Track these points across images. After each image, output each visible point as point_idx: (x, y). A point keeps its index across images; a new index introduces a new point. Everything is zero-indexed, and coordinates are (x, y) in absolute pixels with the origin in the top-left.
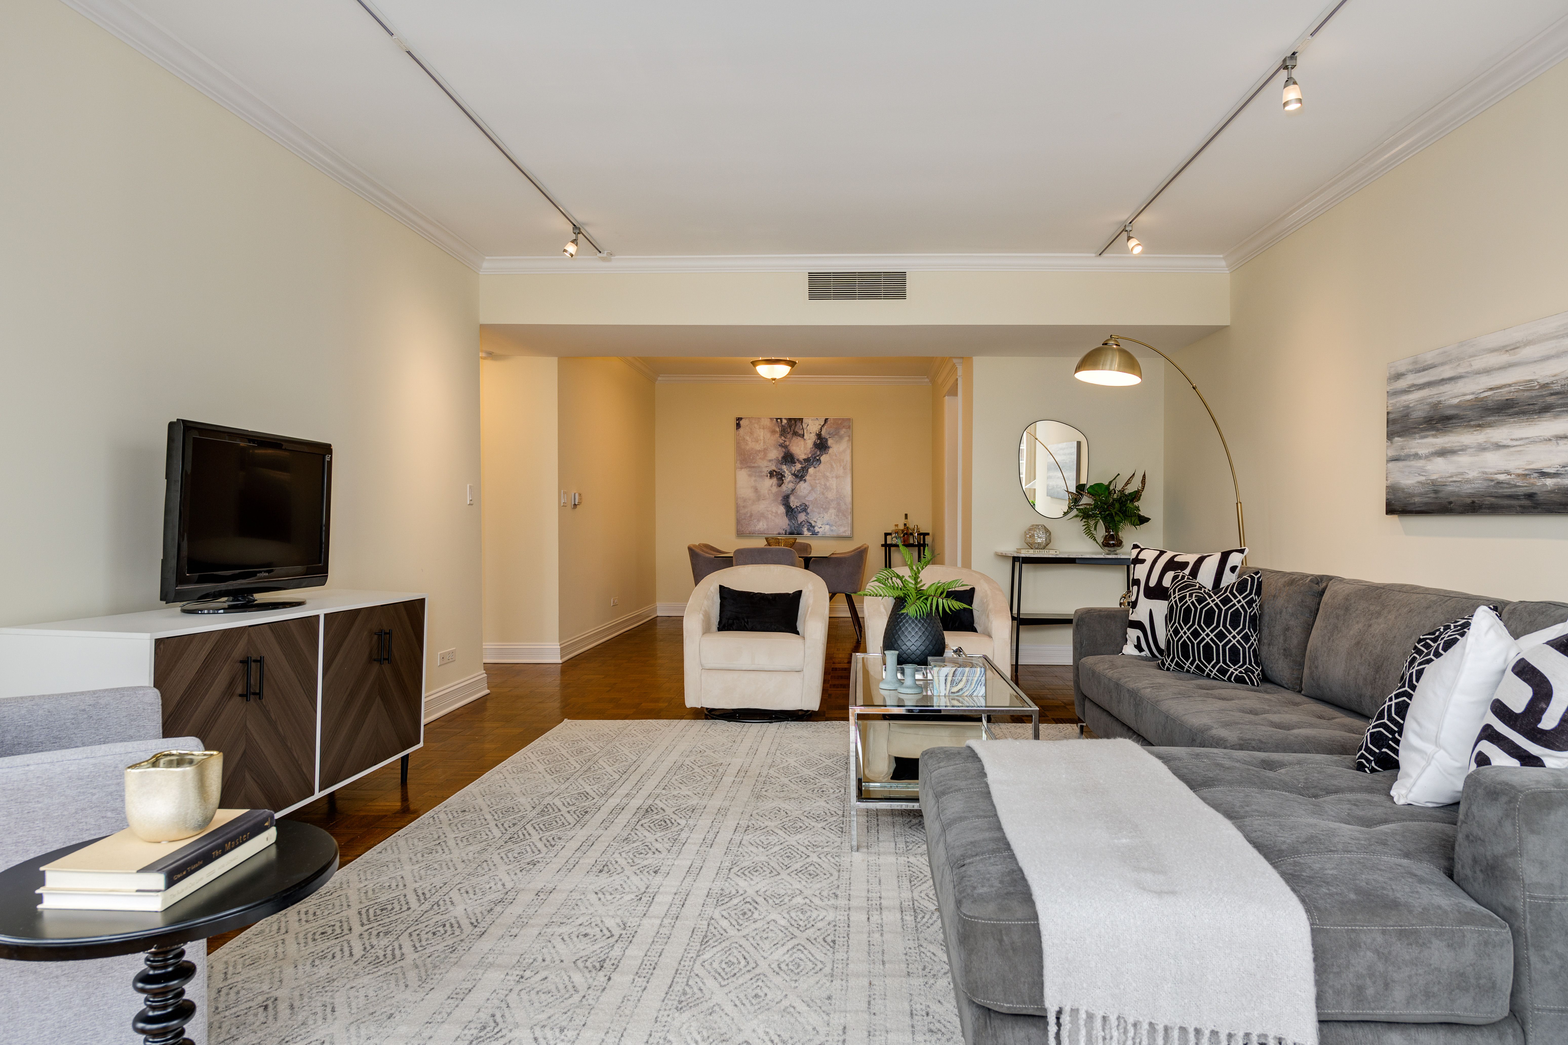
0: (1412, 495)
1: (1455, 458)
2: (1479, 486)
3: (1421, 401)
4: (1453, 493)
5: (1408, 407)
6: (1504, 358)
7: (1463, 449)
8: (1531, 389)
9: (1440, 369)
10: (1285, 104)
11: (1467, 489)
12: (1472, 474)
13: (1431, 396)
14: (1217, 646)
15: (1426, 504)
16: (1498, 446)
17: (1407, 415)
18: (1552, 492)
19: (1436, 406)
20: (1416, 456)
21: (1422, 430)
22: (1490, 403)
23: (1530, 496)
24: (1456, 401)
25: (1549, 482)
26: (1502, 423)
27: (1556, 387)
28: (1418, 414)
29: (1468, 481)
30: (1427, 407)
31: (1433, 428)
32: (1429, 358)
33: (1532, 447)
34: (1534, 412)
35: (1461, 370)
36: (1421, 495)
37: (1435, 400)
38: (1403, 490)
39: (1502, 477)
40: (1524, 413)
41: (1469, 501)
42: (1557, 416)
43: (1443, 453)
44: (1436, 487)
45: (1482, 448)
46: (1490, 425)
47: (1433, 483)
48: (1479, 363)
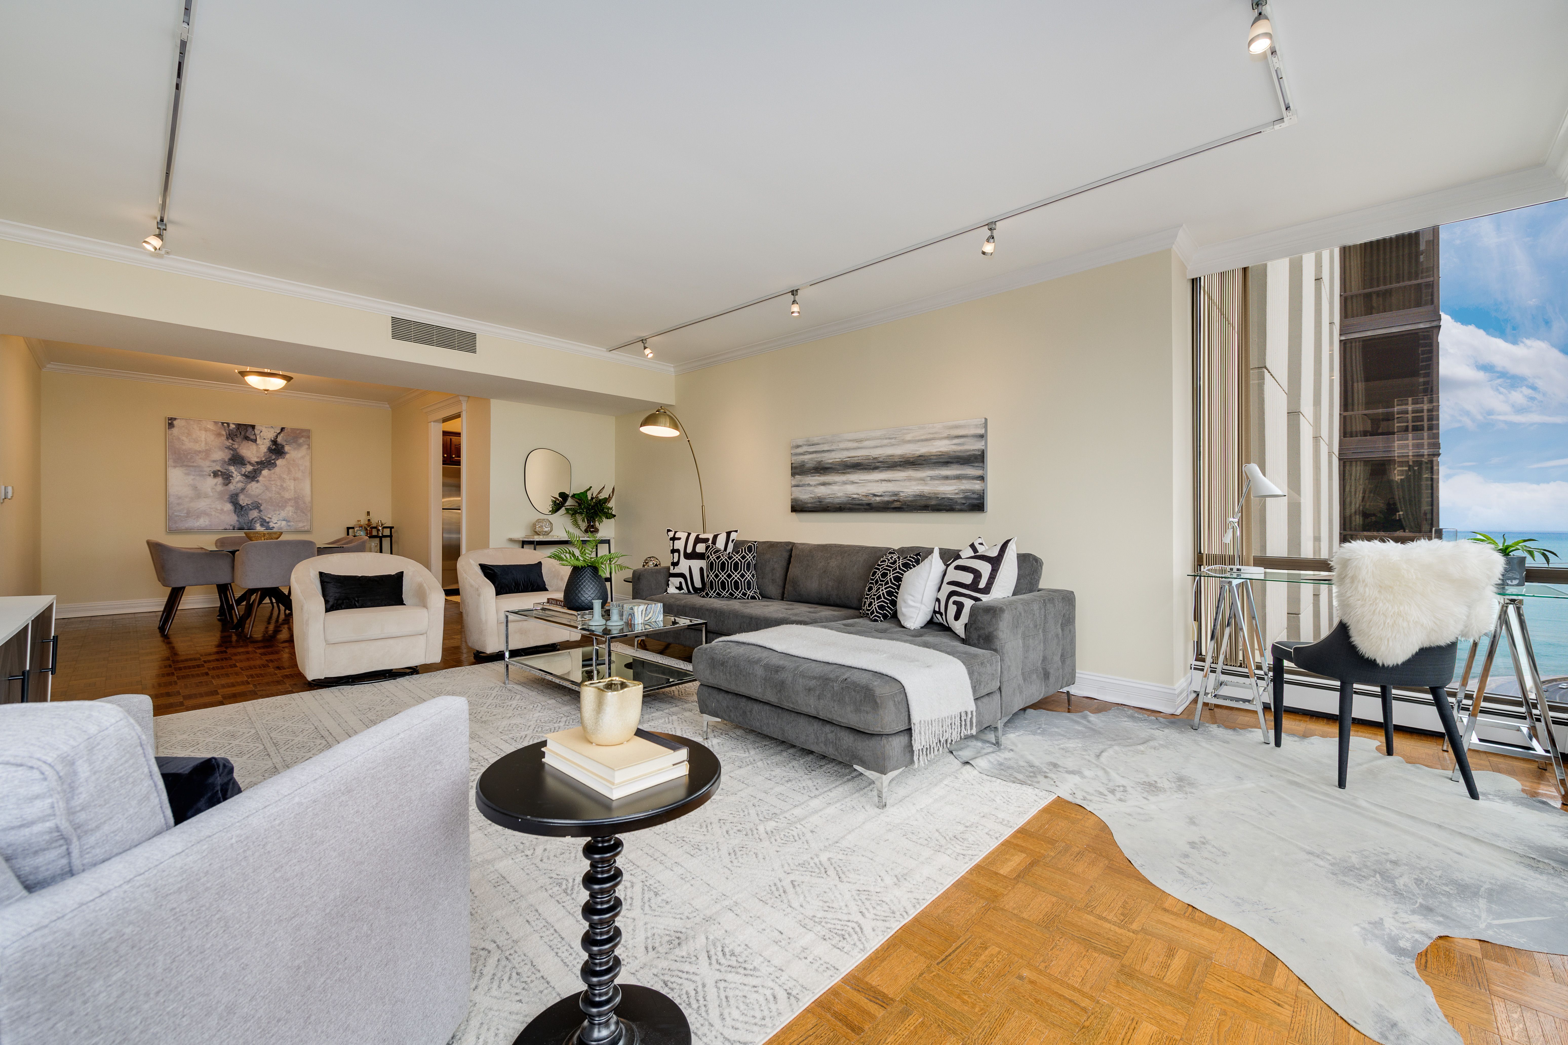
0: (807, 503)
1: (831, 487)
2: (844, 500)
3: (812, 459)
4: (829, 503)
5: (804, 462)
6: (856, 445)
7: (835, 483)
8: (869, 459)
9: (822, 446)
10: (792, 313)
11: (837, 501)
12: (839, 495)
13: (818, 458)
14: (741, 581)
15: (814, 507)
16: (853, 483)
17: (803, 465)
18: (879, 503)
19: (820, 462)
20: (809, 485)
21: (812, 473)
22: (849, 464)
23: (869, 504)
24: (831, 461)
25: (878, 499)
26: (855, 473)
27: (881, 460)
28: (810, 465)
29: (837, 497)
30: (815, 463)
31: (818, 473)
32: (816, 440)
33: (869, 484)
34: (871, 469)
35: (833, 447)
36: (811, 503)
37: (819, 459)
38: (801, 501)
39: (855, 496)
40: (866, 469)
41: (838, 506)
42: (881, 471)
43: (824, 484)
44: (820, 500)
45: (845, 483)
46: (849, 473)
47: (819, 498)
48: (842, 445)
